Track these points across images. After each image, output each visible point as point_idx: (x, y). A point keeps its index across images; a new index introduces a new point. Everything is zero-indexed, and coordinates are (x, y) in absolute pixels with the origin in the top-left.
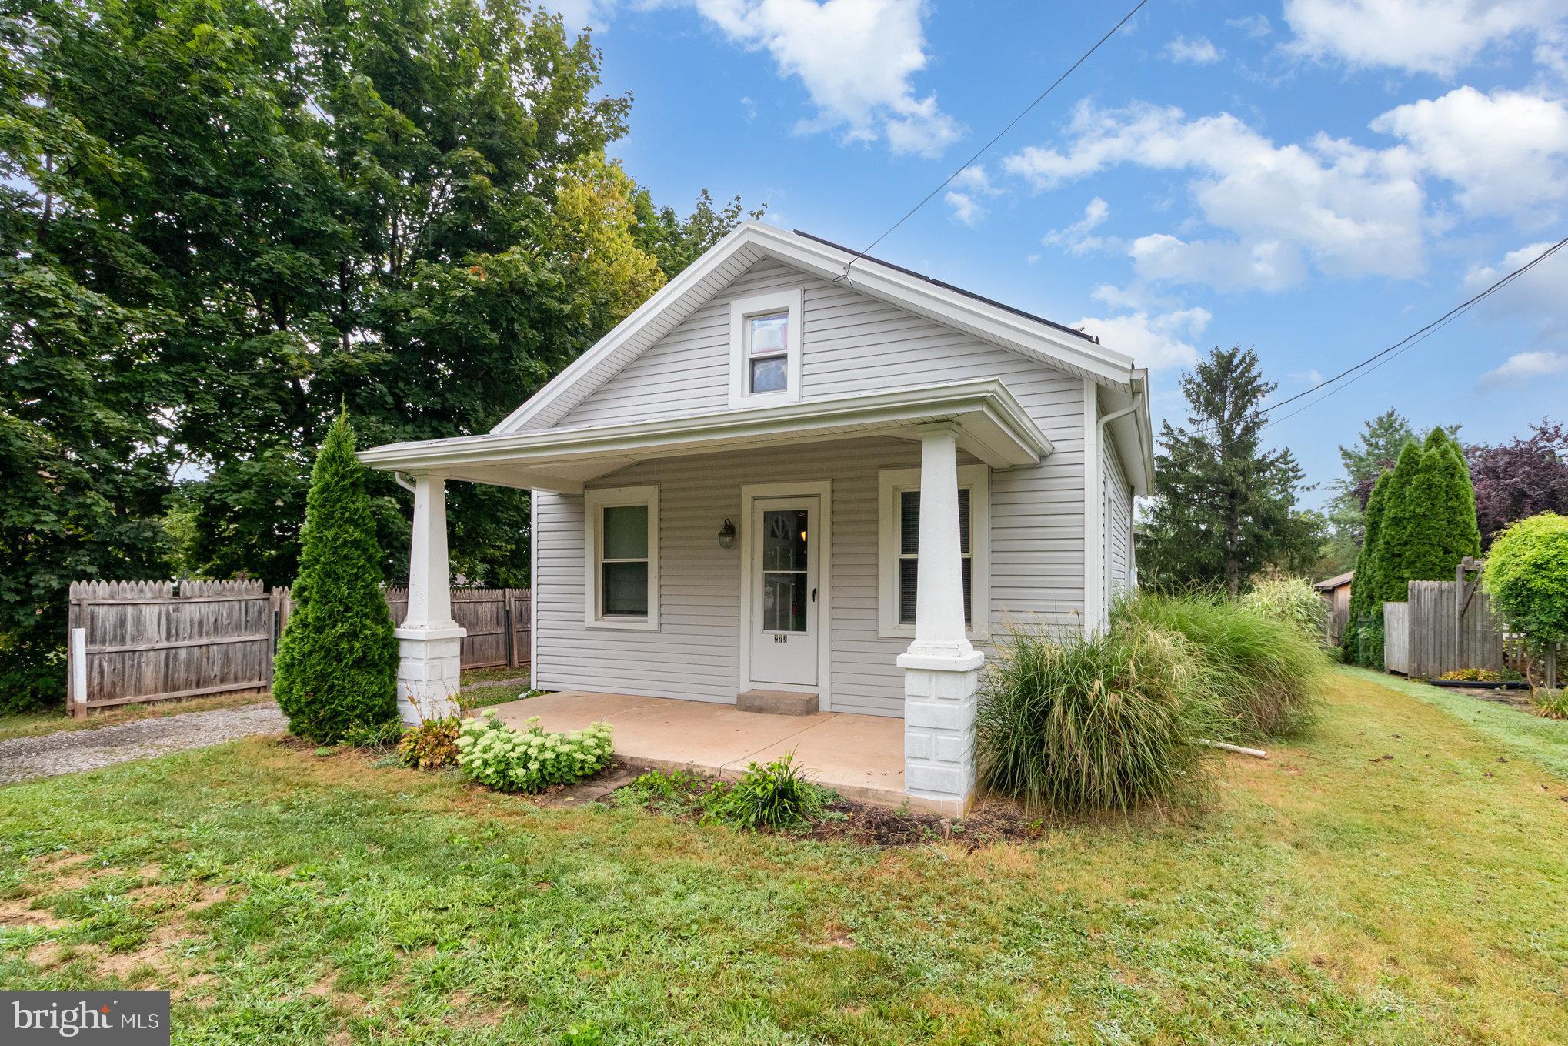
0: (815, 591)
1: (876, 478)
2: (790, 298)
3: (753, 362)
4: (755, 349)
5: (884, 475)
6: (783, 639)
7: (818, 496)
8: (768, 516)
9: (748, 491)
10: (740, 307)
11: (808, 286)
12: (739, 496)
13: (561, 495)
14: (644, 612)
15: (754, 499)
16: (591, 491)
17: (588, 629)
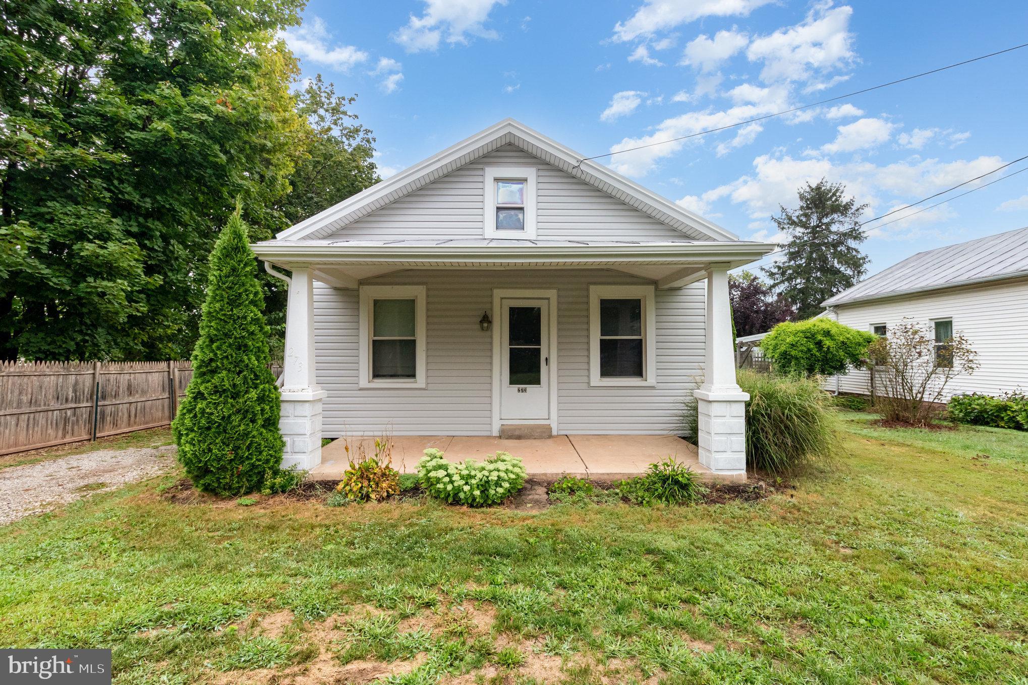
0: (547, 359)
1: (588, 290)
2: (529, 173)
3: (499, 209)
4: (500, 201)
5: (592, 288)
6: (524, 390)
7: (548, 299)
8: (512, 310)
9: (498, 293)
10: (492, 172)
11: (541, 167)
12: (491, 296)
13: (335, 289)
14: (413, 375)
15: (502, 298)
16: (366, 287)
17: (361, 389)
